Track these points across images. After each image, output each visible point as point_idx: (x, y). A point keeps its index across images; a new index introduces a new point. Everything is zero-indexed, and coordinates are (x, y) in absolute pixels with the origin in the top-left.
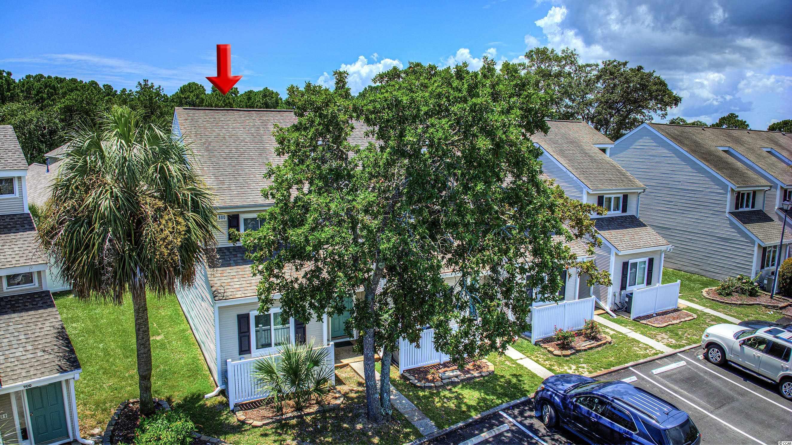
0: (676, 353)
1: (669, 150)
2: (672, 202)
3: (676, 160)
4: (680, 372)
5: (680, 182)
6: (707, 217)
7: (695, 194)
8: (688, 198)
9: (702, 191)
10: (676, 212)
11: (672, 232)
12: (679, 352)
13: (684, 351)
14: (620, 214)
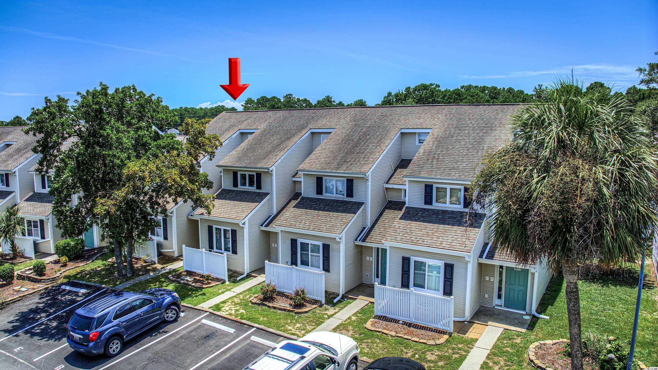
14: (461, 209)
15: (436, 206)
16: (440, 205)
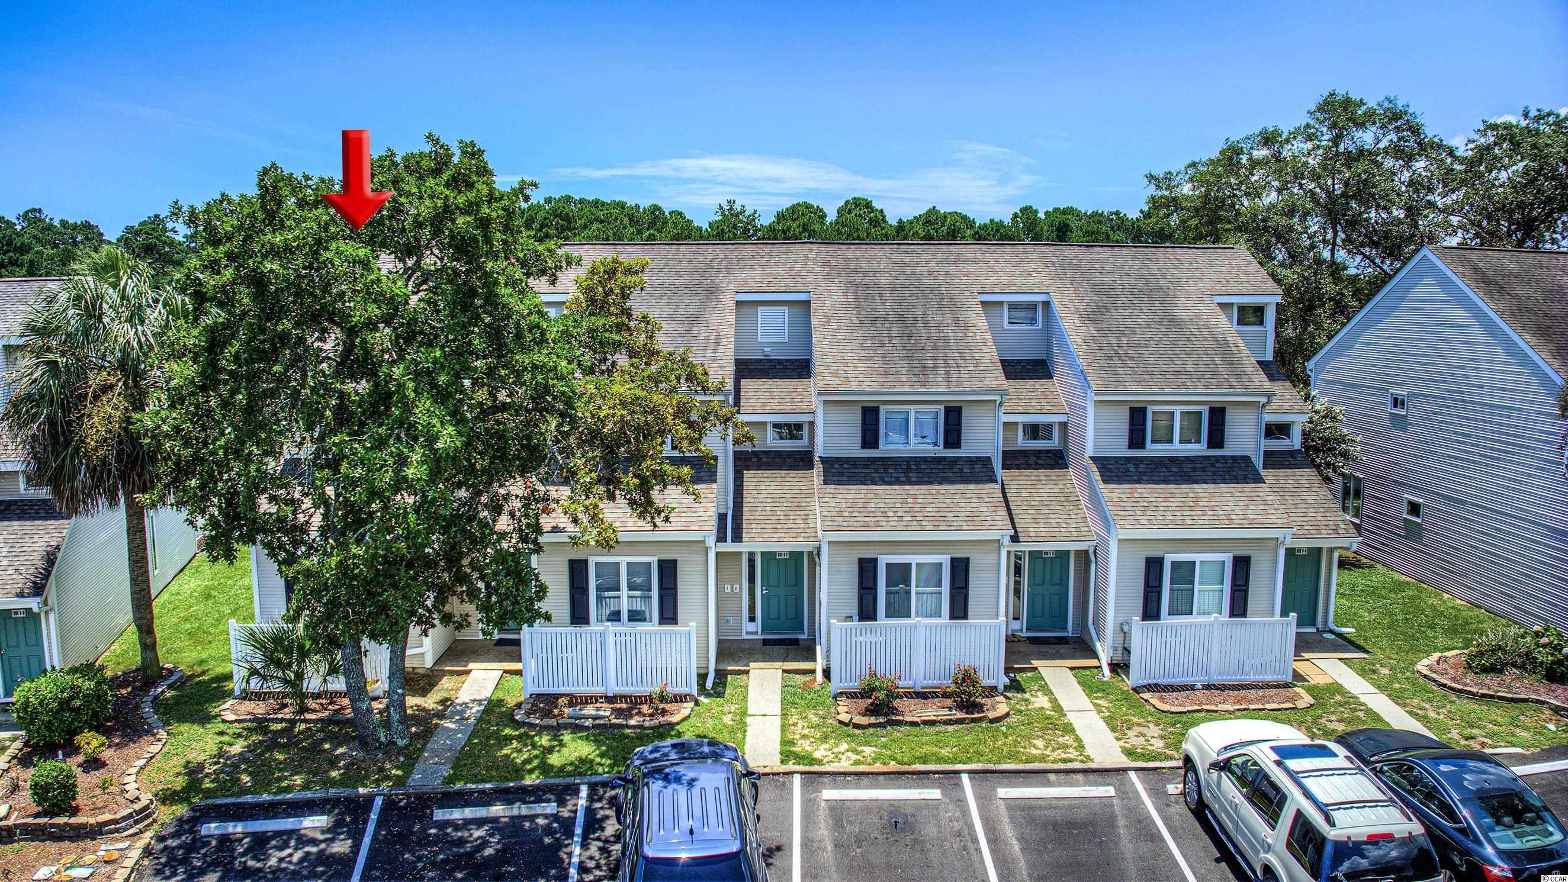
0: (1125, 770)
1: (1466, 310)
2: (1468, 436)
3: (1478, 334)
4: (1071, 807)
5: (1482, 387)
6: (1530, 475)
7: (1509, 417)
8: (1498, 428)
9: (1520, 410)
10: (1475, 462)
11: (1469, 511)
12: (1137, 770)
13: (1155, 769)
14: (1203, 451)
15: (1154, 449)
16: (1160, 446)
